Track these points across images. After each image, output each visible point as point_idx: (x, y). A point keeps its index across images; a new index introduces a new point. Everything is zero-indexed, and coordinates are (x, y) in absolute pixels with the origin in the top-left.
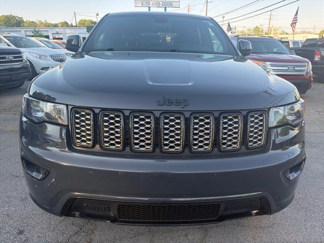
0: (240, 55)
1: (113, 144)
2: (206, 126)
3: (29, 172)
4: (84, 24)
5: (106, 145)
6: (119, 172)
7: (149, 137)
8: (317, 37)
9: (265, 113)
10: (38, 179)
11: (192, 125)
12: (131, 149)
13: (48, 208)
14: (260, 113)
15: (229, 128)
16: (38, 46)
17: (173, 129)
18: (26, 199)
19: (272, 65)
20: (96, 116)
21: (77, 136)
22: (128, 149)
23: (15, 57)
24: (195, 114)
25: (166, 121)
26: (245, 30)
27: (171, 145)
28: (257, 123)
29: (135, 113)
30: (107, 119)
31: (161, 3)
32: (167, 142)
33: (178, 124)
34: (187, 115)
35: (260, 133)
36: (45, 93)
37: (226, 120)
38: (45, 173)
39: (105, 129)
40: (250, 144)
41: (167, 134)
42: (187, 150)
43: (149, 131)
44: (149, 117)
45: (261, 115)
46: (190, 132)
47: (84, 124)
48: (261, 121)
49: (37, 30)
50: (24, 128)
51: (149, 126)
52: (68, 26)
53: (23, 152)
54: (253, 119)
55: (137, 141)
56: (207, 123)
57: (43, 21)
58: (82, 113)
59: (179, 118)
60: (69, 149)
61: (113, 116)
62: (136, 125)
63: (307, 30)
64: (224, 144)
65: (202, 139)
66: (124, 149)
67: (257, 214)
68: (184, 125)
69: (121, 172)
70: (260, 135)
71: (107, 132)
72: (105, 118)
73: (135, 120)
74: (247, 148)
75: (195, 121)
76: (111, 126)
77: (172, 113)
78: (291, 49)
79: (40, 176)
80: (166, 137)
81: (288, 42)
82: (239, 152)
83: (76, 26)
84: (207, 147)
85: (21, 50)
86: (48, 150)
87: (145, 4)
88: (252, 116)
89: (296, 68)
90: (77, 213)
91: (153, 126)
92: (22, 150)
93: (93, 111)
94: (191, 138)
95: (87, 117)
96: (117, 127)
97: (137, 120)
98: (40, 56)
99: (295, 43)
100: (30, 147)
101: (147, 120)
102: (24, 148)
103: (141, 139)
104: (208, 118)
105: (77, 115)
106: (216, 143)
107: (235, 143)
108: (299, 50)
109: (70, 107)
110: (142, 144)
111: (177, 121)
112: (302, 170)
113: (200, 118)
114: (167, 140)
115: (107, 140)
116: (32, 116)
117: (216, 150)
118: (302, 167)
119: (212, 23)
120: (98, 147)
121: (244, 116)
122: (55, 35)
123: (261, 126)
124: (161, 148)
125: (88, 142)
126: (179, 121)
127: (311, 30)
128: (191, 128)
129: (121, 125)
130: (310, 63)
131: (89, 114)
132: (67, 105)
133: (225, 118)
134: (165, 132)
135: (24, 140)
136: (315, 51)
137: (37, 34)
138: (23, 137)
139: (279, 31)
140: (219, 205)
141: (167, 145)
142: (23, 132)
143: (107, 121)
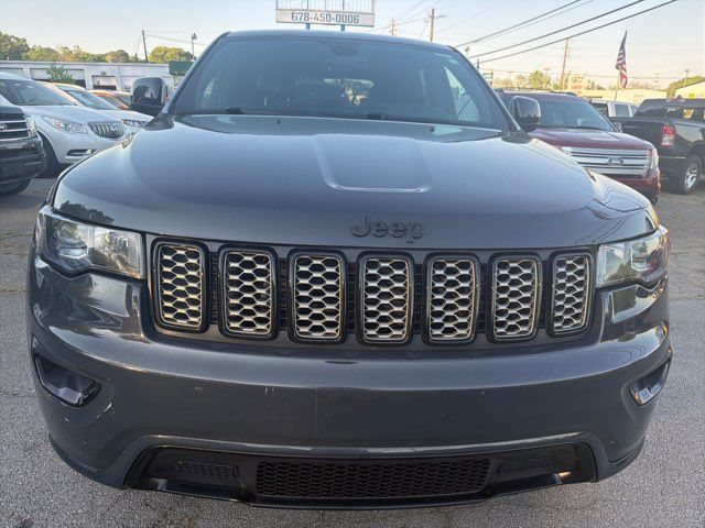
0: (519, 128)
1: (249, 324)
2: (462, 285)
3: (51, 388)
4: (163, 56)
5: (232, 325)
6: (265, 387)
7: (333, 307)
8: (663, 96)
9: (588, 257)
10: (71, 404)
11: (430, 280)
12: (291, 336)
13: (94, 470)
14: (577, 256)
15: (512, 289)
16: (62, 103)
17: (387, 290)
18: (36, 446)
19: (575, 154)
20: (211, 259)
21: (167, 304)
22: (284, 334)
23: (10, 126)
24: (437, 256)
25: (370, 272)
26: (513, 78)
27: (383, 325)
28: (571, 279)
29: (302, 252)
30: (237, 265)
31: (334, 15)
32: (374, 320)
33: (398, 278)
34: (420, 258)
35: (578, 301)
36: (89, 204)
37: (506, 272)
38: (89, 389)
39: (232, 289)
40: (556, 325)
41: (373, 302)
42: (418, 338)
43: (333, 295)
44: (332, 263)
45: (580, 262)
46: (425, 298)
47: (182, 277)
48: (581, 273)
49: (60, 67)
50: (40, 286)
51: (333, 283)
52: (129, 62)
53: (35, 340)
54: (563, 270)
55: (305, 318)
56: (464, 278)
57: (71, 48)
58: (179, 252)
59: (400, 266)
60: (147, 334)
61: (250, 259)
62: (302, 281)
63: (642, 82)
64: (501, 324)
65: (451, 313)
66: (275, 334)
67: (566, 481)
68: (412, 280)
69: (270, 388)
70: (578, 306)
71: (236, 295)
72: (232, 265)
73: (302, 269)
74: (551, 333)
75: (438, 272)
76: (246, 283)
77: (384, 253)
78: (612, 120)
79: (77, 397)
80: (371, 308)
81: (606, 105)
82: (532, 343)
83: (146, 61)
84: (464, 332)
85: (24, 109)
86: (94, 335)
87: (299, 16)
88: (561, 264)
89: (626, 162)
90: (161, 482)
91: (342, 282)
92: (33, 335)
93: (205, 249)
94: (428, 311)
95: (191, 261)
96: (260, 285)
97: (305, 269)
98: (66, 125)
99: (620, 107)
100: (52, 328)
101: (328, 270)
102: (38, 331)
103: (315, 311)
104: (465, 266)
105: (166, 257)
106: (484, 323)
107: (524, 323)
108: (630, 123)
109: (150, 239)
110: (316, 323)
111: (396, 272)
112: (662, 383)
113: (448, 265)
114: (373, 314)
115: (237, 313)
116: (58, 256)
117: (482, 337)
118: (664, 375)
119: (455, 57)
120: (214, 329)
121: (544, 263)
122: (98, 79)
123: (580, 284)
124: (360, 334)
125: (192, 319)
126: (401, 272)
127: (650, 82)
128: (429, 288)
129: (268, 279)
130: (655, 150)
131: (195, 255)
132: (143, 234)
133: (503, 266)
134: (370, 296)
135: (38, 312)
136: (663, 125)
137: (59, 77)
138: (37, 305)
139: (585, 83)
140: (487, 463)
141: (372, 326)
142: (36, 294)
143: (236, 271)
